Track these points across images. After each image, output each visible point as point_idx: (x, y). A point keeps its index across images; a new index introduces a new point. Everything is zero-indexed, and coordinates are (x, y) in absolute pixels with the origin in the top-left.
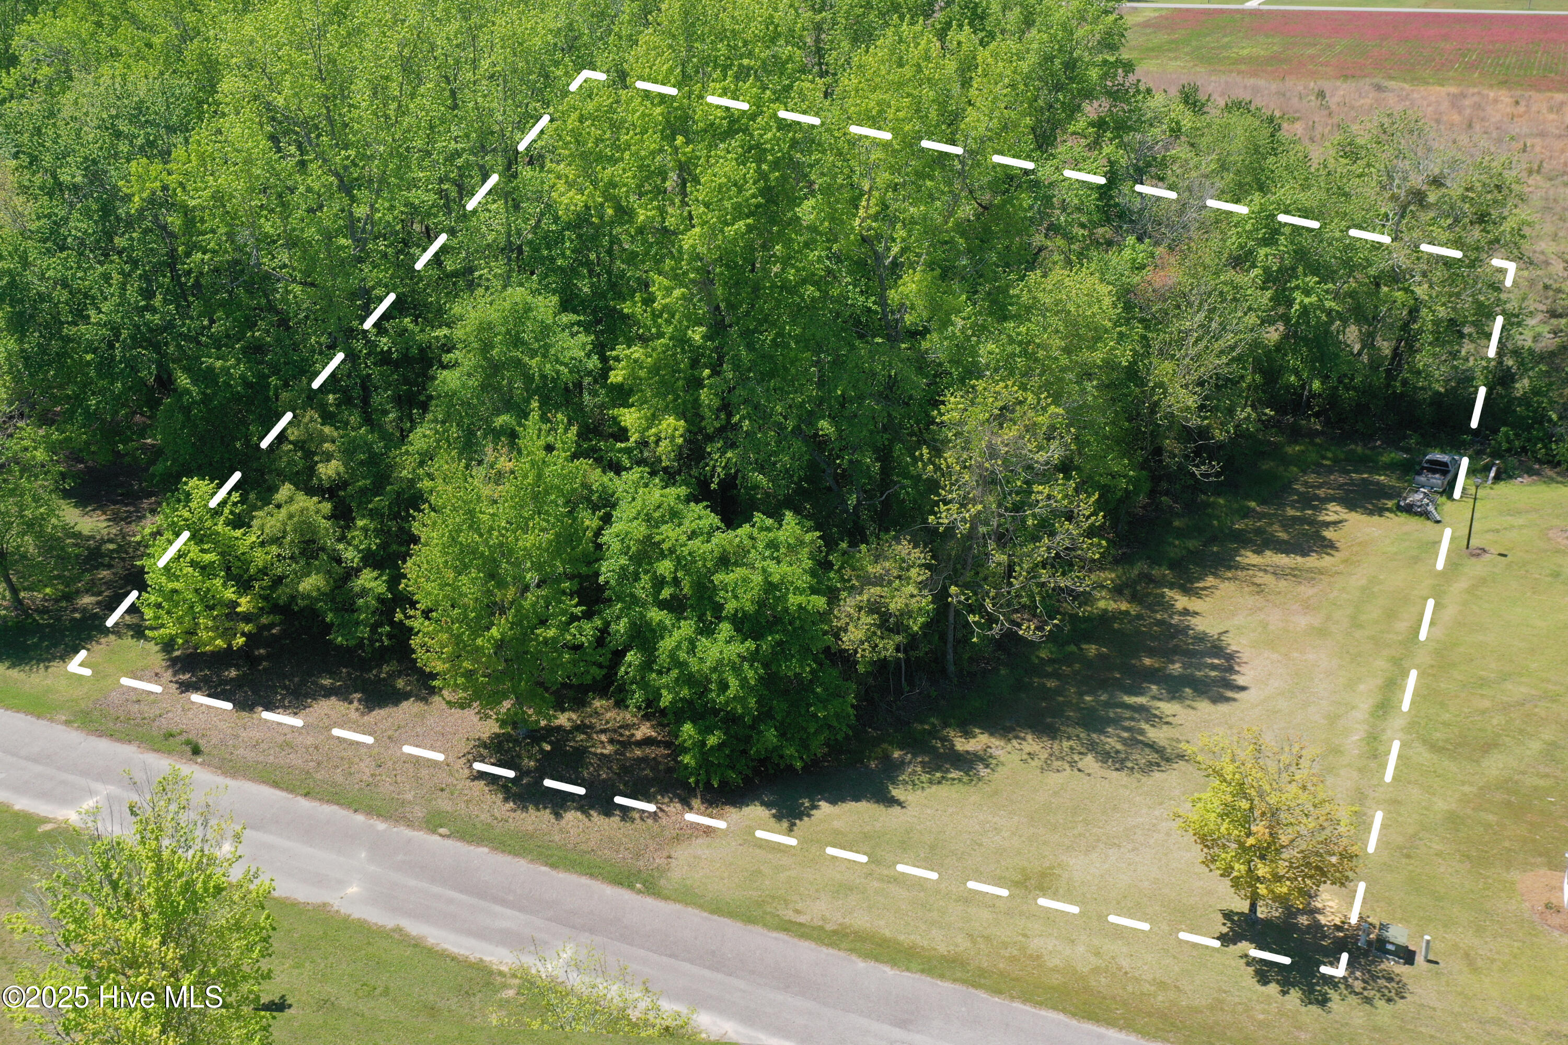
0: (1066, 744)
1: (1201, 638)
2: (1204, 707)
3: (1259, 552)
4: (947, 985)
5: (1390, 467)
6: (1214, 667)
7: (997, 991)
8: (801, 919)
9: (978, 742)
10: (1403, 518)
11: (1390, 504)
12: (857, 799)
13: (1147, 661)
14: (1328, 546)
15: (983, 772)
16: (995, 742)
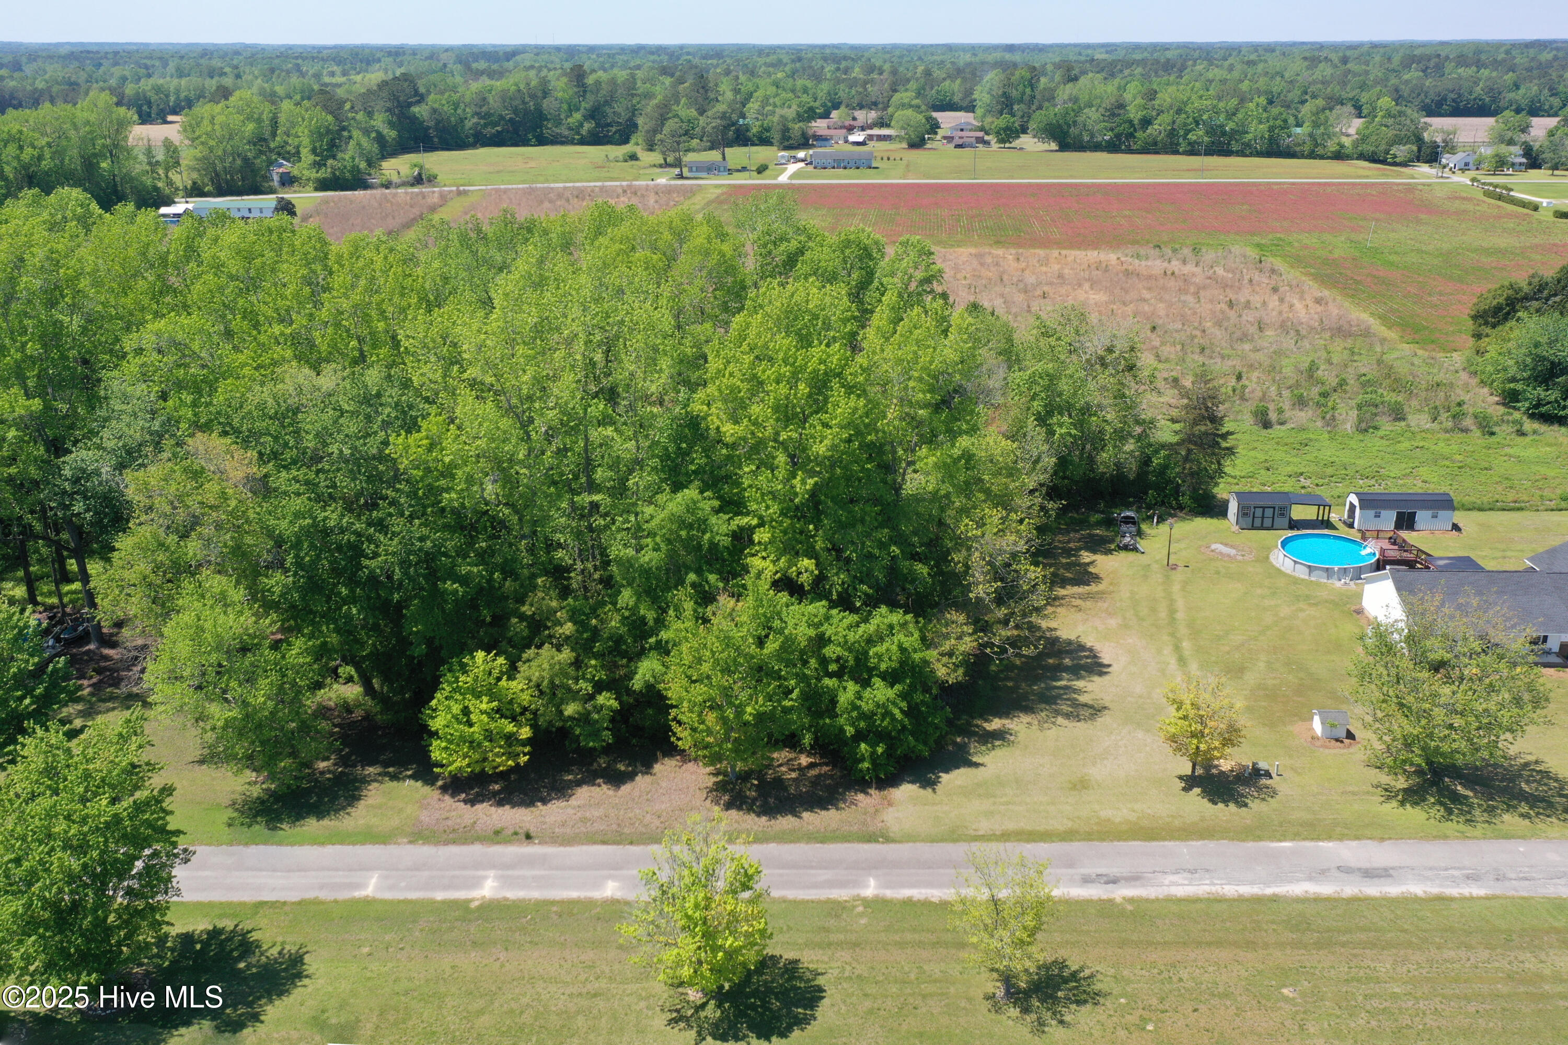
0: (1043, 714)
1: (1069, 642)
2: (1096, 678)
3: (1063, 587)
4: (1077, 844)
5: (1098, 524)
6: (1087, 657)
7: (1103, 840)
8: (981, 833)
9: (995, 724)
10: (1123, 554)
11: (1113, 547)
12: (958, 768)
13: (1051, 661)
14: (1096, 578)
15: (1012, 738)
16: (1006, 722)
